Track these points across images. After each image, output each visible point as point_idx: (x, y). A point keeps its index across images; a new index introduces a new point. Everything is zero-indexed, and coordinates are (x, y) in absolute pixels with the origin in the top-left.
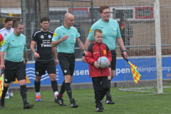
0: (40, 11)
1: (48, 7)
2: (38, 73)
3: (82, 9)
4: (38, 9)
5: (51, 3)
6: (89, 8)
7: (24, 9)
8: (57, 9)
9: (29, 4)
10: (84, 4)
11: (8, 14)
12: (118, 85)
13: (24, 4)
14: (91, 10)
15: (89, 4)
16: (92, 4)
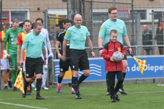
0: (84, 12)
1: (91, 8)
2: (62, 70)
3: (123, 11)
4: (82, 10)
5: (94, 5)
6: (129, 10)
7: (70, 10)
8: (100, 11)
9: (74, 6)
10: (125, 6)
11: (55, 15)
12: (156, 81)
13: (70, 6)
14: (131, 11)
15: (130, 6)
16: (132, 6)
